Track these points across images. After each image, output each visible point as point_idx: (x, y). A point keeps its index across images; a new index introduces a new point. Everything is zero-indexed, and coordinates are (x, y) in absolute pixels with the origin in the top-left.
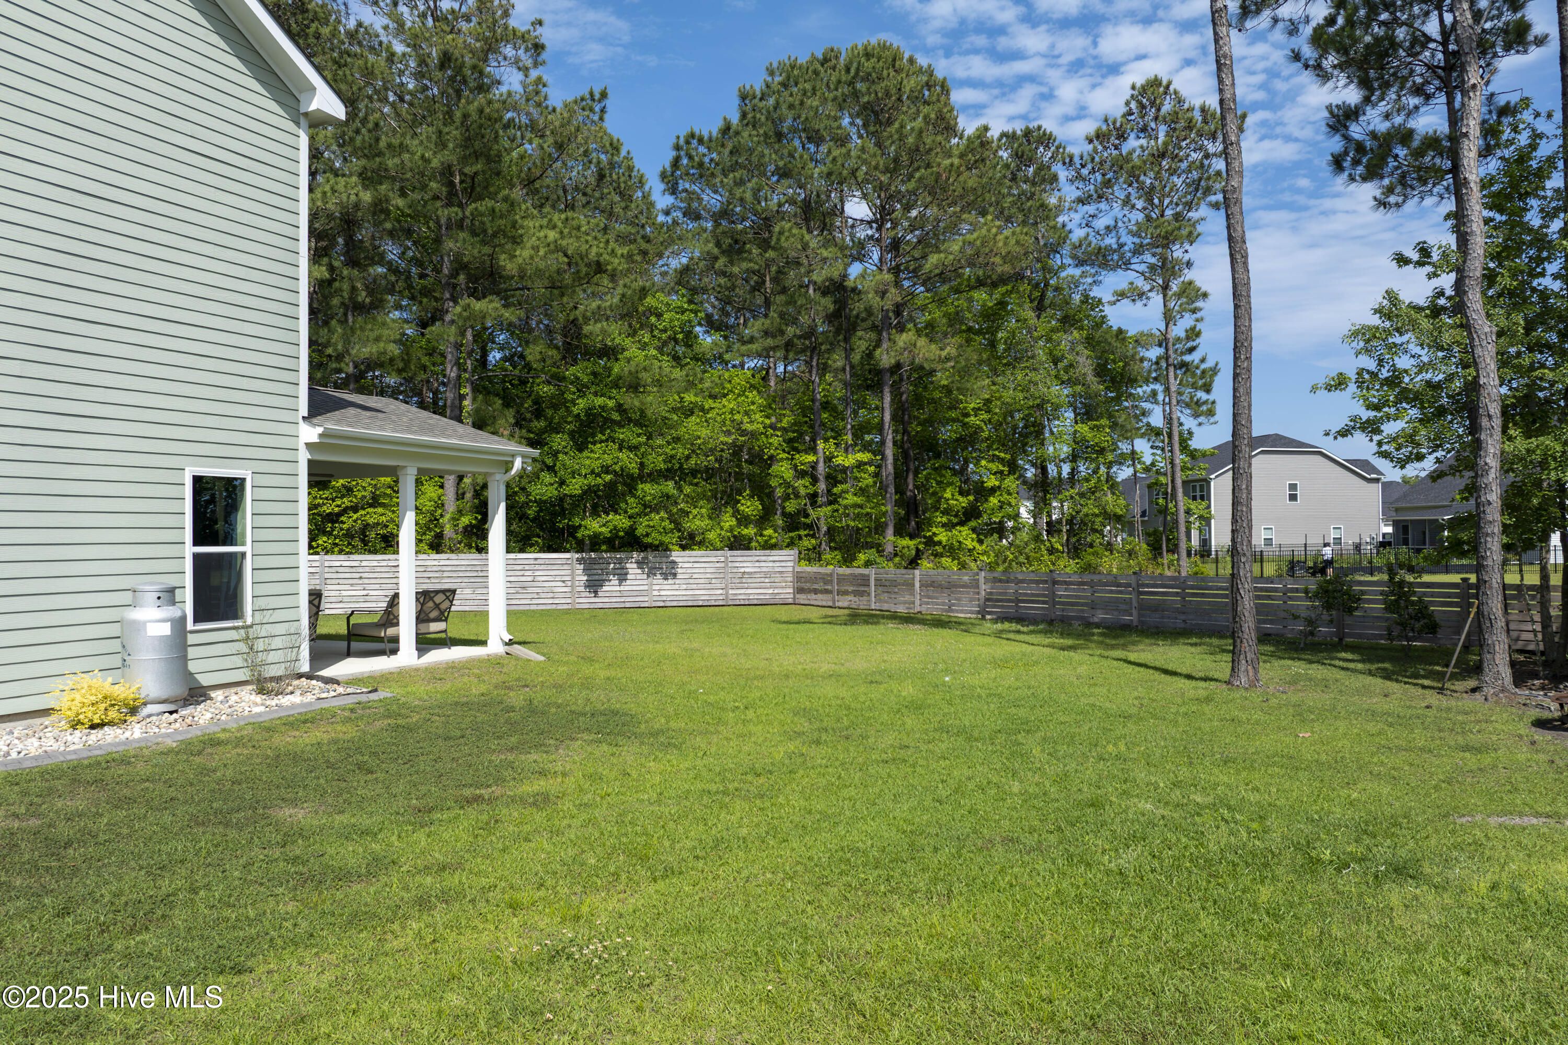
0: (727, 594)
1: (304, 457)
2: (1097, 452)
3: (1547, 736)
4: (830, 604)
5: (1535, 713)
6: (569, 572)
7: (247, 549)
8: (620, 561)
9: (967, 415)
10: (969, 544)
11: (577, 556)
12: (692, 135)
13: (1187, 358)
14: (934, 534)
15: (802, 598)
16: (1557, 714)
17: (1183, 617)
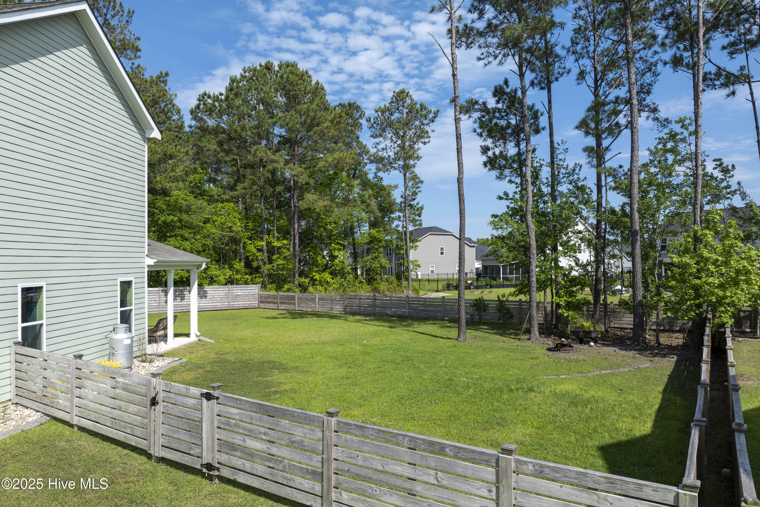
0: (229, 305)
1: (146, 270)
2: (378, 241)
3: (550, 353)
4: (276, 308)
5: (546, 346)
6: (158, 296)
7: (133, 307)
8: (182, 291)
9: (326, 225)
10: (329, 280)
11: (161, 289)
12: (205, 94)
13: (412, 203)
14: (314, 276)
15: (262, 305)
16: (552, 346)
17: (425, 313)
